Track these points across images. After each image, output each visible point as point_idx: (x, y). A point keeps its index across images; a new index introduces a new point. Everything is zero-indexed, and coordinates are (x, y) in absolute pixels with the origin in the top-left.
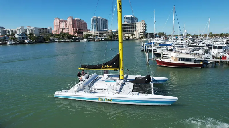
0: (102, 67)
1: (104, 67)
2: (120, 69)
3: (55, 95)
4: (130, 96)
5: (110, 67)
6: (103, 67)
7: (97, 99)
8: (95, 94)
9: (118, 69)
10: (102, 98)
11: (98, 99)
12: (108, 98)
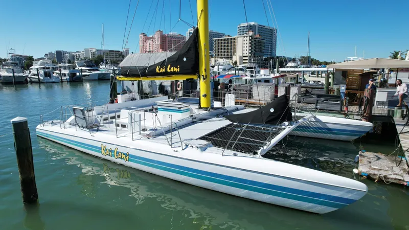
0: (157, 70)
1: (161, 71)
2: (199, 78)
3: (37, 130)
4: (176, 149)
5: (175, 69)
6: (159, 70)
7: (98, 149)
8: (98, 136)
9: (195, 77)
10: (109, 147)
11: (101, 148)
12: (120, 150)
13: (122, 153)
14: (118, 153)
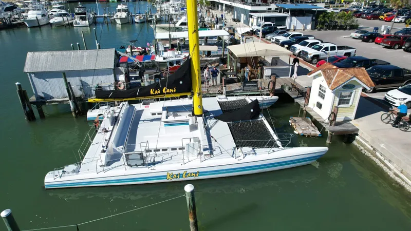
1: (156, 92)
2: (193, 94)
3: (45, 184)
5: (172, 90)
6: (154, 92)
8: (158, 168)
9: (189, 94)
10: (176, 173)
13: (191, 174)
14: (187, 174)
